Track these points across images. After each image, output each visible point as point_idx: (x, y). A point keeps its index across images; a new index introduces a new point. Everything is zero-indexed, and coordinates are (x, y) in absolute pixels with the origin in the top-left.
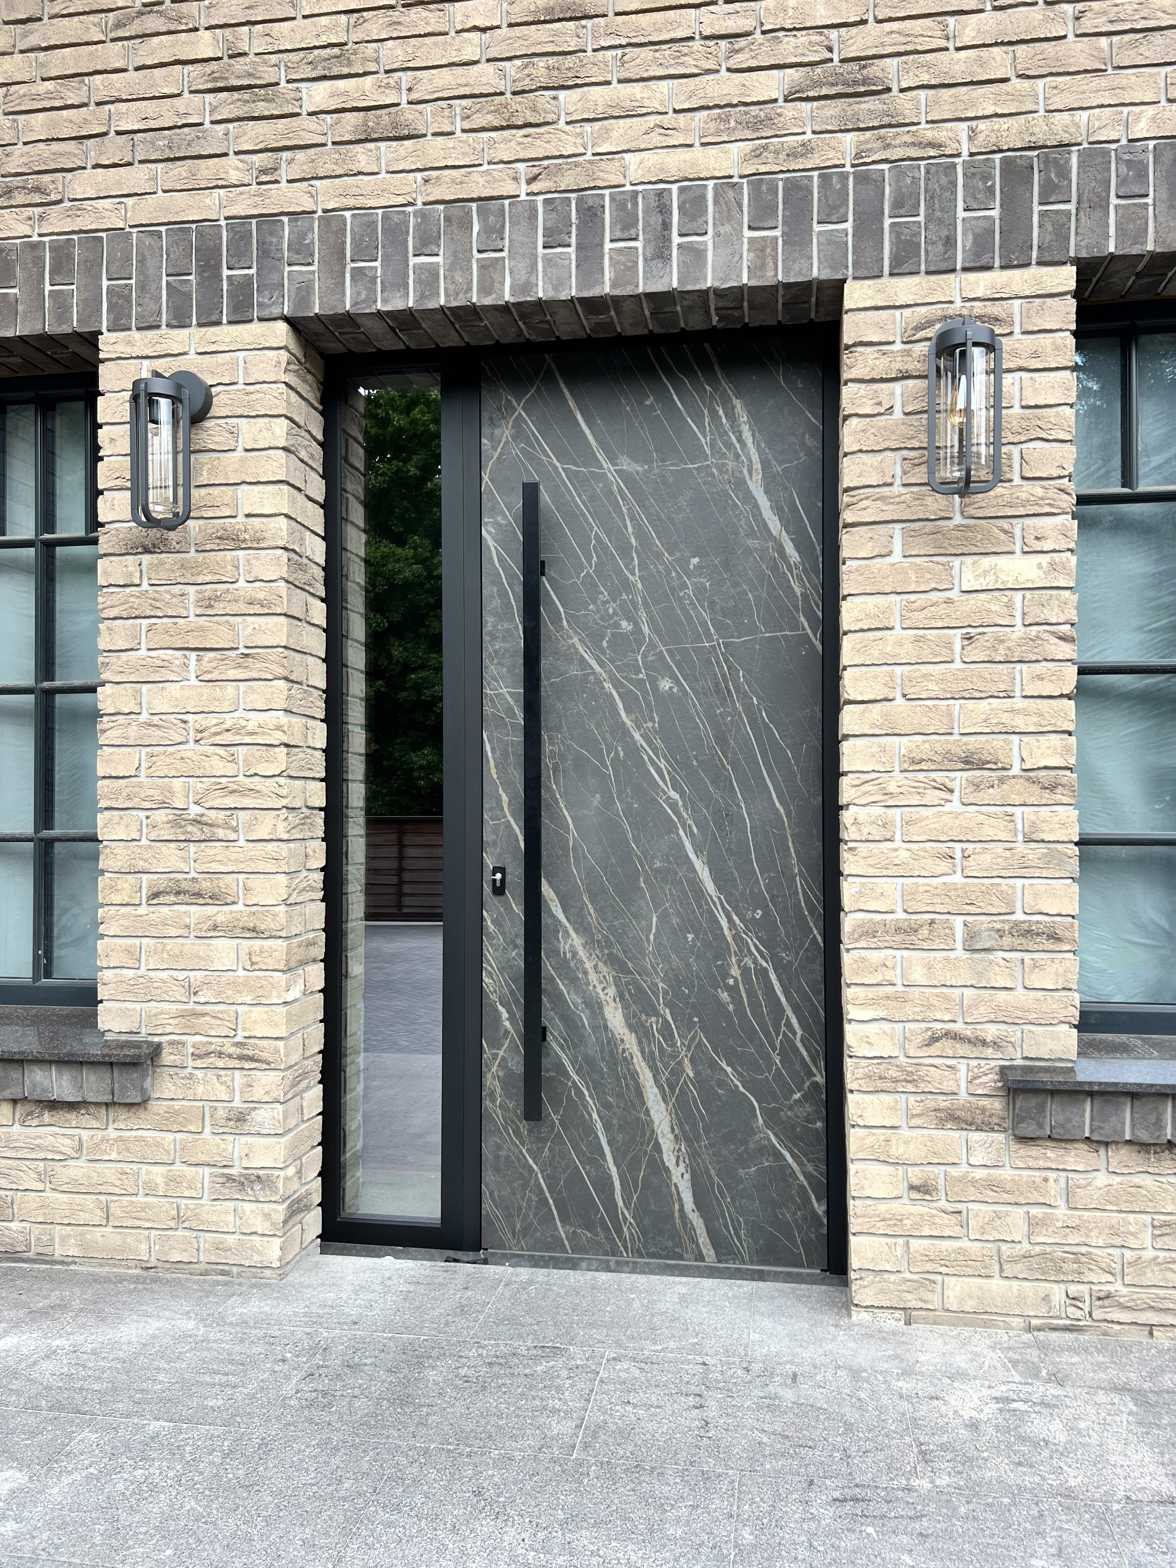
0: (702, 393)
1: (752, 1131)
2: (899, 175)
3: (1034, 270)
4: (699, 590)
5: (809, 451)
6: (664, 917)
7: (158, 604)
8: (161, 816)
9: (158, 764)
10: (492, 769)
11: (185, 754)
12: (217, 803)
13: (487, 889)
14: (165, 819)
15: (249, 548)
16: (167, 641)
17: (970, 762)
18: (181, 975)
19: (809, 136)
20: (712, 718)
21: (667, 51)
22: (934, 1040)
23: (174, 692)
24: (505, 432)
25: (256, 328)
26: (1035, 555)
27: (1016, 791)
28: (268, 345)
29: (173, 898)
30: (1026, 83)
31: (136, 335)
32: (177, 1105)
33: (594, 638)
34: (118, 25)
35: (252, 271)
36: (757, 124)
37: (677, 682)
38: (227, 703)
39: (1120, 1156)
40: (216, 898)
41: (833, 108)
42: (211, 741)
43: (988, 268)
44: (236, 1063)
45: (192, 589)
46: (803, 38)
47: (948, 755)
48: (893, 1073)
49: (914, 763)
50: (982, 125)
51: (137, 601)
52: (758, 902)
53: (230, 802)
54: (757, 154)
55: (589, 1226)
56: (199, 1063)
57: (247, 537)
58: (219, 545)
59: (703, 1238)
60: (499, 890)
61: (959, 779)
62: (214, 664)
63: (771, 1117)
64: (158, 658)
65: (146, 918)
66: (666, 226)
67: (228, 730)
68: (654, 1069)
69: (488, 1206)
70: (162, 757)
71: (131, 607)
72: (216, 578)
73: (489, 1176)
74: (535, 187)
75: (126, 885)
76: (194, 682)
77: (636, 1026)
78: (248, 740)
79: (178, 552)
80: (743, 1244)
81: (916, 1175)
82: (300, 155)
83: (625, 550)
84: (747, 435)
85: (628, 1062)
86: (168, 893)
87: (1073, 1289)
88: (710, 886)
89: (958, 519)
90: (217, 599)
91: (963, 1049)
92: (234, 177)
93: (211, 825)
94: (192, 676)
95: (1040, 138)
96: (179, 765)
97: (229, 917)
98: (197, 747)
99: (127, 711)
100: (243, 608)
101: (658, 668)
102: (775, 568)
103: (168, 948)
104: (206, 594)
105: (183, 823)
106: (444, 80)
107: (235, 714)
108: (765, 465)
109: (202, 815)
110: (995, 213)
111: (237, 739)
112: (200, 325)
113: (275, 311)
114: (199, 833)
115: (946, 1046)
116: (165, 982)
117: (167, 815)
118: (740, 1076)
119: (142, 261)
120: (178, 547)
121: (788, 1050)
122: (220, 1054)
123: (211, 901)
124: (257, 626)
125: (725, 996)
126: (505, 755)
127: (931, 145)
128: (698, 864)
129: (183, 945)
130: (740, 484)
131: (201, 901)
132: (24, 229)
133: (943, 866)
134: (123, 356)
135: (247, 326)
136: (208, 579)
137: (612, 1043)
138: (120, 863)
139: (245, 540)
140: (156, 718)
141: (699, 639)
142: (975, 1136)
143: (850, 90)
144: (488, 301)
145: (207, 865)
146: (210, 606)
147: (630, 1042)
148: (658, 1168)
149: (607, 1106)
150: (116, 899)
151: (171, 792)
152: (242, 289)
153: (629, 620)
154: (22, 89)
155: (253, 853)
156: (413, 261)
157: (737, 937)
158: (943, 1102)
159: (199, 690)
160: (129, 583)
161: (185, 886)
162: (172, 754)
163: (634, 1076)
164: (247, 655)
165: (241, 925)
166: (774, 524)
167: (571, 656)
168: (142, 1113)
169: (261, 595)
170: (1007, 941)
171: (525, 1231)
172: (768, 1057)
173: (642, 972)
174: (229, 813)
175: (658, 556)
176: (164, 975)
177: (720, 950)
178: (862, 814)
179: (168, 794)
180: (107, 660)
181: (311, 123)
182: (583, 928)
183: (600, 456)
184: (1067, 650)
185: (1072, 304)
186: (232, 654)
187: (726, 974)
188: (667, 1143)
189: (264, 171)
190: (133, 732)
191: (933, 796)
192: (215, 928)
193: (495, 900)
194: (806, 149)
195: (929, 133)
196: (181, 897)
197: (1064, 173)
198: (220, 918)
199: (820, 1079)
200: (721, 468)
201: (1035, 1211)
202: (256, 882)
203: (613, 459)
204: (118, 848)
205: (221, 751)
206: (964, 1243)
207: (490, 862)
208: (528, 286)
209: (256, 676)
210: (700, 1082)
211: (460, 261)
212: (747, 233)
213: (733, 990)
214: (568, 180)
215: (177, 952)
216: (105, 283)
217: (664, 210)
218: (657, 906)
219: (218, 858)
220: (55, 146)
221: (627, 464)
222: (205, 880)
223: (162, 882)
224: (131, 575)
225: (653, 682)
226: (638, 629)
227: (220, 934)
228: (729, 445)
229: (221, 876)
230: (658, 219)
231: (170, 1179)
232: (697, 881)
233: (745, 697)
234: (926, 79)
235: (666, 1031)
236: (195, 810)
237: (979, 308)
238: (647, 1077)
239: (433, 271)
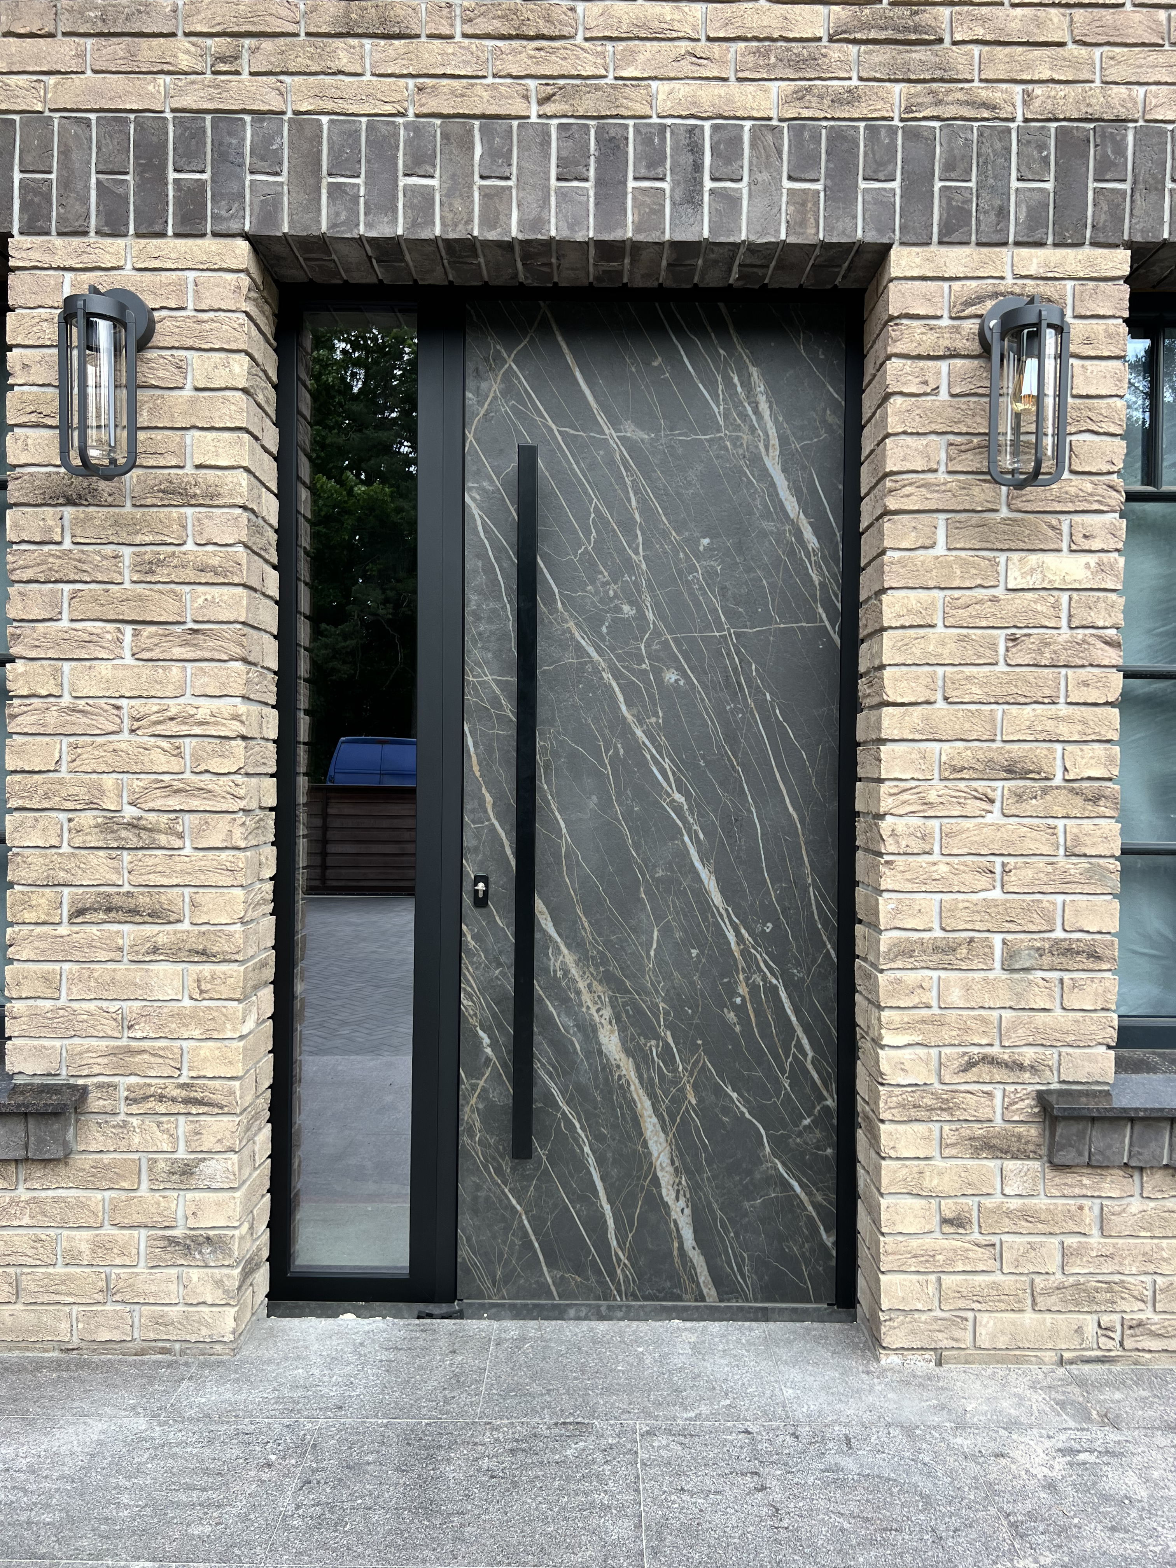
0: (716, 357)
1: (758, 1160)
2: (953, 134)
3: (1087, 251)
4: (710, 574)
5: (830, 429)
6: (666, 932)
7: (85, 567)
8: (87, 819)
9: (85, 756)
10: (474, 766)
11: (117, 746)
12: (158, 804)
13: (467, 900)
14: (92, 822)
15: (200, 505)
16: (96, 611)
17: (1013, 771)
18: (113, 1007)
19: (855, 82)
20: (721, 713)
22: (970, 1065)
23: (104, 672)
24: (493, 386)
25: (209, 244)
26: (1083, 554)
27: (1060, 802)
28: (225, 266)
29: (102, 916)
30: (1084, 51)
31: (59, 242)
32: (106, 1158)
33: (592, 623)
35: (204, 177)
36: (799, 63)
37: (685, 675)
38: (171, 687)
39: (1153, 1181)
40: (156, 915)
41: (882, 55)
42: (150, 731)
43: (1041, 244)
44: (182, 1108)
45: (127, 551)
47: (990, 764)
48: (928, 1101)
49: (955, 771)
50: (1038, 90)
51: (58, 562)
52: (768, 914)
53: (174, 803)
54: (799, 96)
55: (579, 1269)
56: (134, 1109)
57: (198, 492)
58: (162, 499)
59: (703, 1276)
60: (481, 902)
61: (1000, 788)
62: (156, 640)
63: (779, 1144)
64: (84, 631)
65: (68, 939)
66: (698, 167)
67: (172, 719)
68: (652, 1096)
69: (464, 1252)
70: (89, 749)
71: (50, 569)
72: (159, 538)
73: (466, 1220)
74: (549, 109)
75: (43, 901)
76: (129, 660)
77: (632, 1050)
78: (197, 730)
79: (110, 506)
80: (747, 1280)
81: (949, 1208)
82: (267, 45)
83: (627, 526)
84: (764, 406)
85: (624, 1089)
86: (96, 910)
87: (1106, 1320)
89: (1004, 512)
90: (160, 563)
91: (999, 1074)
92: (184, 62)
93: (150, 830)
94: (127, 653)
95: (1096, 110)
96: (110, 758)
97: (173, 938)
98: (133, 738)
99: (44, 693)
100: (191, 575)
101: (662, 658)
102: (792, 553)
103: (96, 975)
104: (146, 557)
105: (115, 827)
107: (181, 700)
108: (783, 441)
109: (140, 818)
110: (1049, 186)
111: (185, 730)
112: (138, 235)
113: (235, 227)
114: (135, 840)
115: (983, 1071)
116: (92, 1015)
117: (95, 817)
118: (747, 1103)
119: (65, 153)
120: (110, 499)
121: (798, 1073)
122: (161, 1098)
123: (150, 920)
124: (209, 597)
125: (731, 1016)
126: (489, 750)
127: (985, 105)
128: (704, 874)
129: (114, 970)
130: (756, 460)
131: (138, 919)
133: (983, 881)
134: (39, 265)
135: (199, 241)
136: (148, 539)
137: (608, 1068)
138: (34, 874)
139: (195, 495)
140: (82, 702)
141: (707, 627)
142: (1011, 1165)
143: (900, 37)
144: (492, 235)
145: (146, 877)
146: (151, 572)
147: (628, 1069)
148: (656, 1204)
149: (598, 1138)
150: (30, 916)
151: (101, 791)
152: (193, 197)
153: (631, 603)
155: (202, 863)
156: (403, 181)
157: (745, 953)
158: (978, 1130)
159: (136, 670)
160: (47, 539)
161: (117, 901)
162: (101, 745)
163: (631, 1104)
164: (196, 631)
165: (187, 947)
166: (792, 505)
167: (567, 642)
168: (62, 1170)
169: (216, 561)
170: (1047, 960)
171: (506, 1280)
172: (777, 1082)
173: (642, 990)
174: (172, 816)
175: (665, 534)
176: (92, 1006)
177: (727, 967)
178: (900, 825)
179: (97, 793)
180: (18, 632)
181: (281, 8)
182: (576, 943)
183: (602, 419)
184: (1113, 656)
185: (1125, 290)
186: (178, 629)
187: (732, 992)
188: (666, 1176)
189: (222, 59)
190: (52, 718)
191: (973, 807)
192: (155, 950)
193: (477, 913)
194: (853, 97)
195: (985, 93)
196: (113, 914)
197: (1121, 150)
198: (162, 939)
199: (831, 1103)
200: (736, 441)
201: (1070, 1241)
202: (206, 897)
203: (615, 423)
204: (34, 857)
205: (164, 744)
206: (998, 1277)
207: (470, 870)
208: (540, 222)
209: (208, 655)
210: (703, 1109)
211: (459, 186)
212: (787, 184)
213: (740, 1010)
214: (588, 104)
215: (107, 979)
216: (17, 176)
217: (695, 149)
218: (658, 918)
219: (159, 869)
221: (631, 431)
222: (142, 894)
223: (89, 897)
224: (50, 530)
225: (658, 673)
226: (641, 615)
227: (161, 957)
228: (744, 416)
229: (162, 890)
230: (687, 159)
231: (97, 1246)
232: (701, 894)
233: (757, 692)
234: (980, 33)
235: (666, 1054)
236: (130, 812)
237: (1031, 287)
238: (644, 1106)
239: (427, 195)
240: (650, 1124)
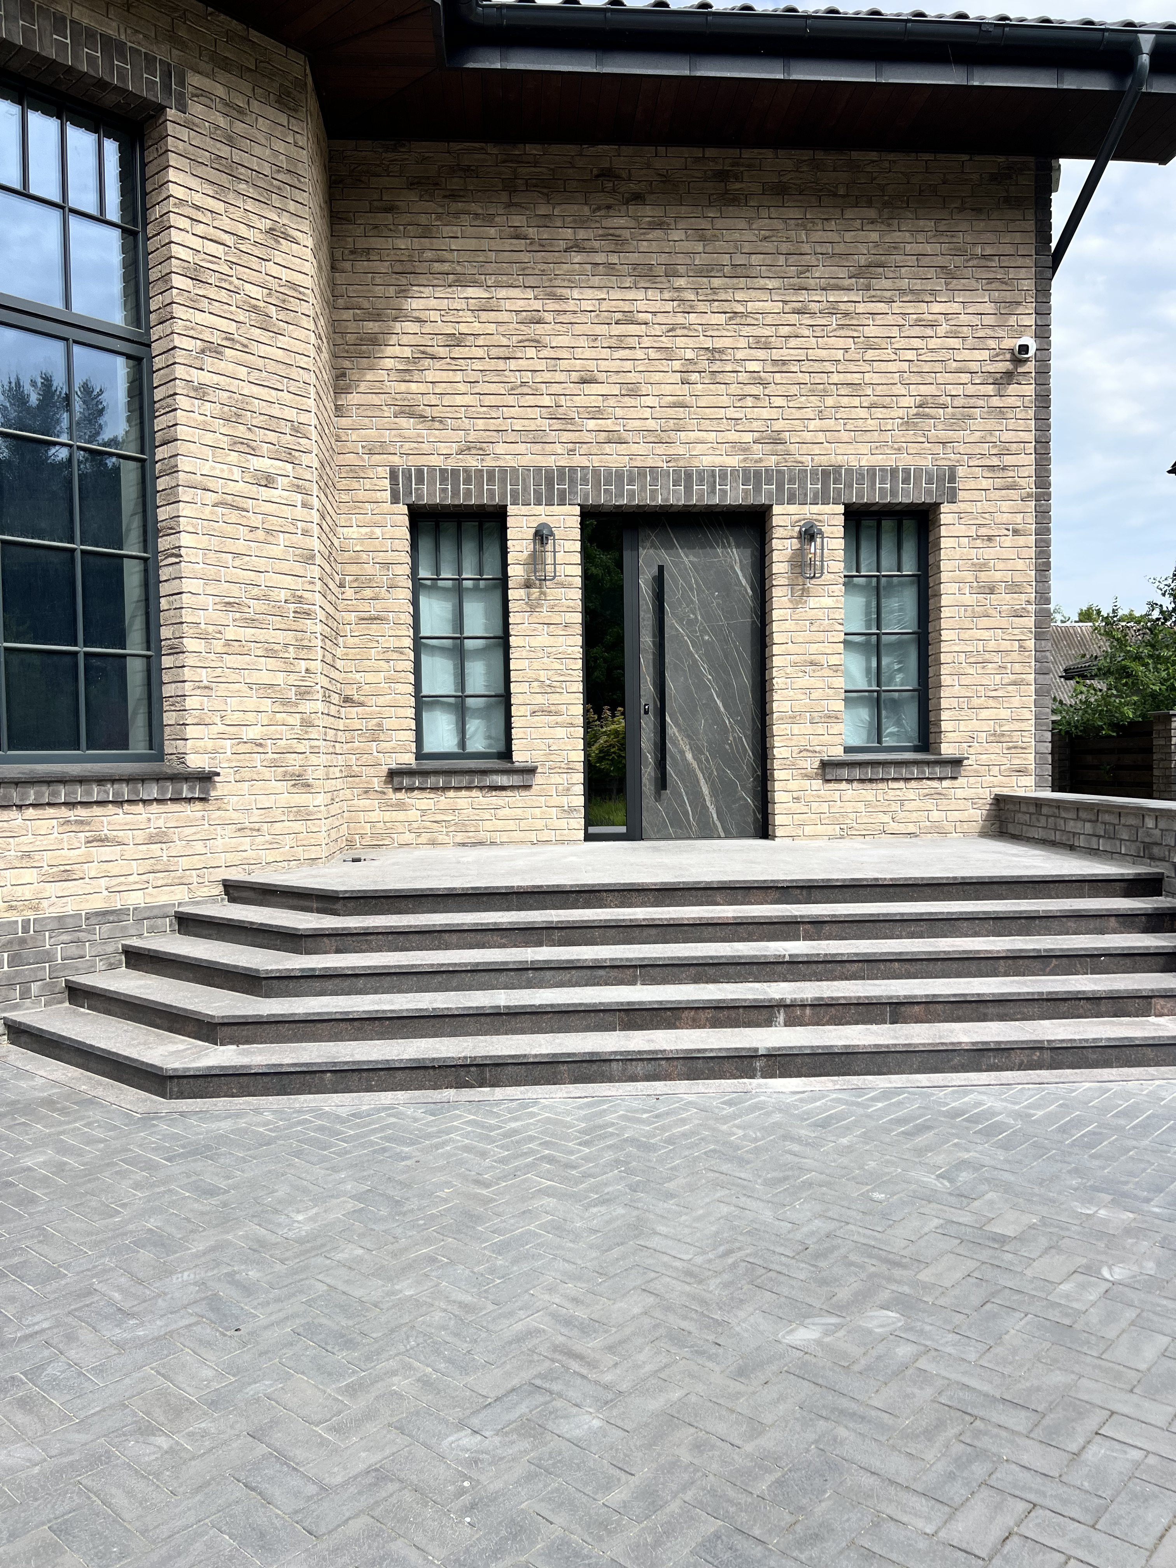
0: (719, 534)
1: (737, 792)
2: (790, 471)
3: (831, 505)
4: (718, 604)
5: (755, 557)
6: (706, 721)
7: (532, 607)
8: (535, 684)
9: (533, 665)
10: (643, 668)
11: (543, 662)
12: (556, 679)
13: (642, 712)
15: (567, 587)
16: (536, 621)
17: (812, 663)
18: (544, 741)
19: (761, 455)
20: (723, 650)
21: (715, 422)
22: (801, 752)
23: (539, 639)
24: (648, 546)
25: (567, 507)
26: (832, 597)
27: (827, 672)
28: (572, 514)
29: (540, 714)
30: (828, 445)
31: (522, 507)
32: (543, 786)
33: (680, 621)
34: (512, 389)
35: (566, 486)
36: (745, 450)
37: (711, 637)
38: (557, 643)
39: (855, 784)
40: (557, 713)
41: (770, 447)
42: (553, 657)
43: (817, 504)
45: (545, 602)
46: (759, 423)
47: (805, 661)
48: (789, 763)
49: (795, 665)
50: (816, 457)
51: (524, 605)
52: (739, 714)
53: (562, 679)
54: (745, 460)
55: (681, 827)
56: (549, 772)
57: (566, 583)
58: (555, 586)
59: (720, 829)
60: (646, 712)
61: (807, 669)
62: (553, 629)
63: (743, 787)
64: (532, 627)
65: (531, 721)
66: (715, 482)
67: (557, 653)
68: (703, 773)
69: (644, 822)
70: (535, 663)
71: (522, 608)
72: (555, 598)
73: (644, 813)
74: (670, 464)
75: (522, 709)
76: (546, 635)
77: (696, 759)
78: (568, 656)
79: (540, 588)
81: (795, 795)
82: (585, 446)
83: (691, 589)
84: (734, 551)
85: (694, 771)
86: (538, 712)
87: (842, 827)
88: (722, 709)
89: (806, 586)
90: (555, 605)
91: (809, 755)
92: (559, 451)
93: (554, 687)
94: (546, 633)
95: (833, 463)
96: (541, 666)
97: (562, 720)
98: (548, 659)
99: (521, 646)
100: (565, 609)
101: (703, 632)
102: (744, 597)
103: (539, 731)
104: (550, 604)
105: (543, 686)
106: (637, 424)
107: (560, 647)
108: (741, 561)
109: (551, 683)
110: (819, 486)
111: (564, 656)
112: (546, 505)
113: (575, 502)
114: (549, 690)
115: (804, 754)
116: (538, 744)
117: (537, 684)
118: (733, 775)
119: (524, 480)
121: (749, 764)
123: (554, 714)
124: (570, 616)
125: (728, 747)
126: (649, 664)
127: (800, 462)
128: (718, 701)
129: (544, 730)
130: (732, 568)
131: (551, 714)
132: (475, 464)
133: (804, 697)
134: (516, 514)
135: (564, 506)
137: (689, 764)
138: (520, 701)
140: (532, 649)
141: (718, 621)
142: (813, 781)
143: (773, 442)
144: (653, 504)
145: (553, 702)
146: (552, 608)
147: (695, 765)
148: (705, 808)
149: (685, 786)
150: (517, 714)
151: (539, 675)
152: (562, 493)
153: (693, 614)
154: (473, 409)
155: (570, 697)
156: (626, 488)
157: (732, 727)
158: (804, 771)
159: (548, 638)
160: (521, 599)
161: (545, 709)
162: (539, 662)
163: (696, 776)
164: (564, 626)
165: (566, 722)
166: (744, 582)
167: (673, 627)
168: (530, 790)
169: (572, 605)
170: (823, 720)
173: (699, 740)
174: (560, 683)
175: (704, 592)
176: (537, 741)
177: (726, 731)
178: (779, 680)
179: (537, 676)
180: (513, 627)
181: (588, 434)
182: (677, 725)
183: (683, 555)
184: (840, 628)
185: (843, 517)
186: (558, 626)
187: (727, 739)
188: (707, 798)
189: (570, 451)
190: (524, 653)
191: (801, 674)
192: (556, 723)
193: (645, 716)
194: (761, 460)
195: (800, 458)
196: (543, 713)
197: (840, 475)
198: (558, 720)
200: (725, 562)
202: (571, 707)
203: (687, 556)
204: (519, 696)
205: (558, 660)
206: (810, 815)
207: (643, 702)
208: (668, 499)
209: (570, 633)
210: (719, 777)
211: (643, 488)
212: (741, 486)
213: (731, 745)
214: (681, 464)
215: (542, 733)
216: (509, 487)
217: (714, 476)
218: (704, 717)
219: (556, 699)
220: (488, 433)
221: (692, 558)
222: (552, 706)
223: (536, 708)
224: (522, 596)
225: (702, 636)
226: (696, 618)
227: (559, 726)
228: (728, 553)
229: (558, 705)
230: (711, 480)
231: (542, 813)
232: (718, 708)
233: (734, 642)
234: (798, 440)
235: (707, 760)
236: (548, 682)
237: (815, 517)
238: (700, 776)
239: (633, 491)
240: (702, 782)
